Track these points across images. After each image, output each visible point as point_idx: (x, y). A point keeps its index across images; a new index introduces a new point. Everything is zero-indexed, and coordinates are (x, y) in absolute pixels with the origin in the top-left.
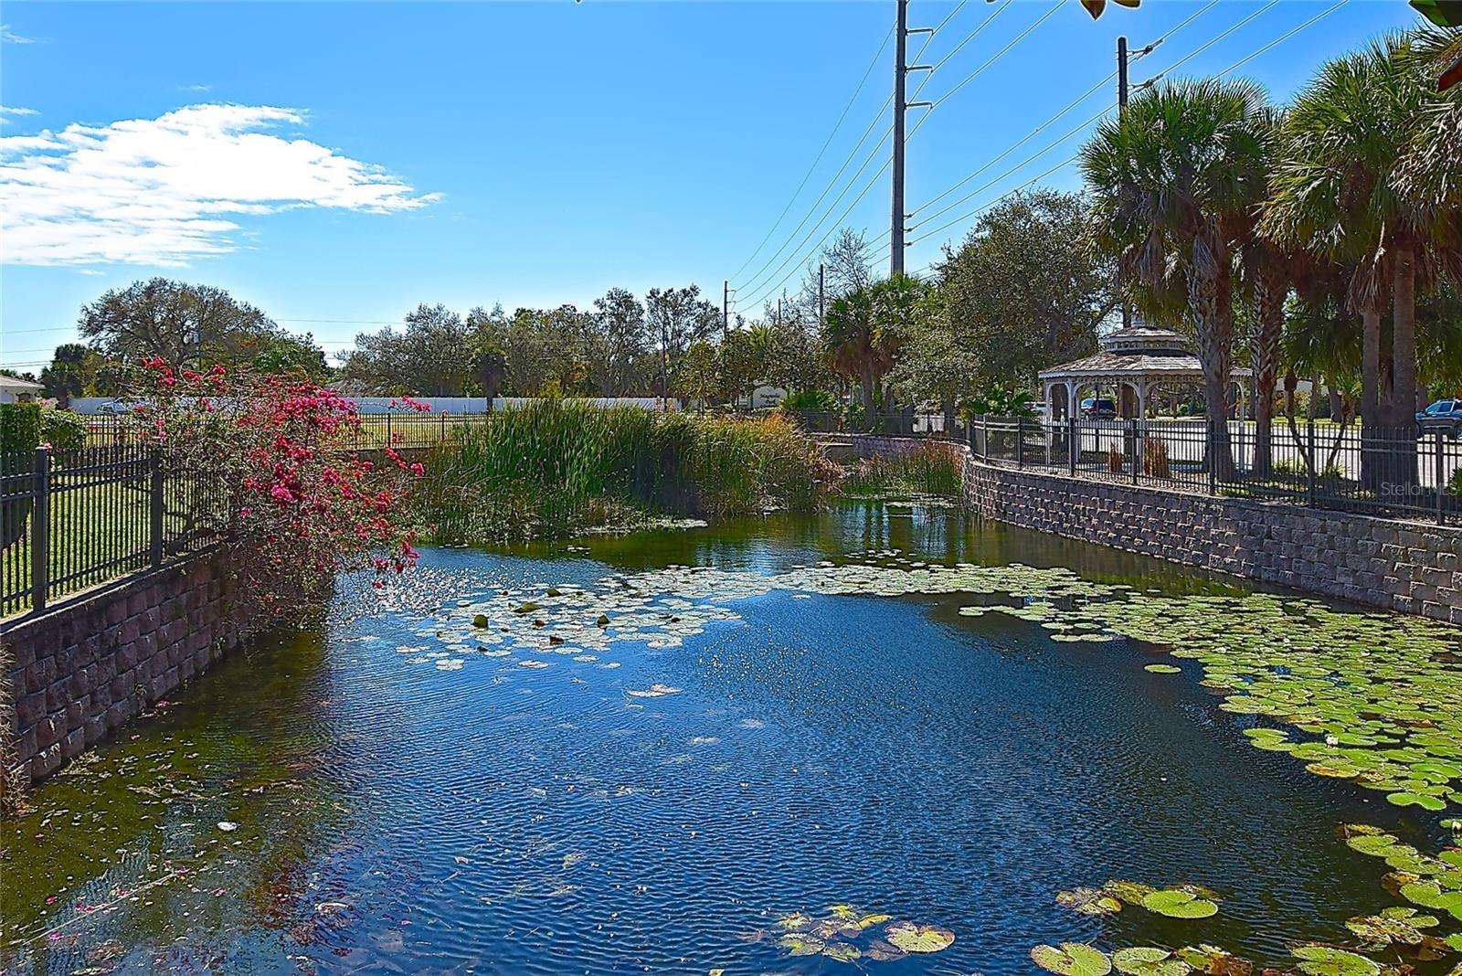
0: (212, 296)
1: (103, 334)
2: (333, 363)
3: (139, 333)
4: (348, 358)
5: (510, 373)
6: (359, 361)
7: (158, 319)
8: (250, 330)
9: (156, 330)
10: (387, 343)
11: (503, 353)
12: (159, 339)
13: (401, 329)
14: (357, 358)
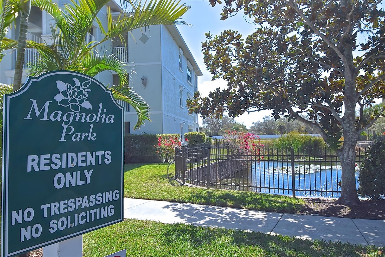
0: (225, 116)
1: (205, 124)
2: (248, 128)
3: (212, 124)
4: (251, 127)
5: (286, 129)
6: (253, 127)
7: (215, 121)
8: (232, 122)
9: (215, 123)
10: (259, 124)
11: (284, 125)
12: (215, 125)
13: (262, 121)
14: (252, 127)
